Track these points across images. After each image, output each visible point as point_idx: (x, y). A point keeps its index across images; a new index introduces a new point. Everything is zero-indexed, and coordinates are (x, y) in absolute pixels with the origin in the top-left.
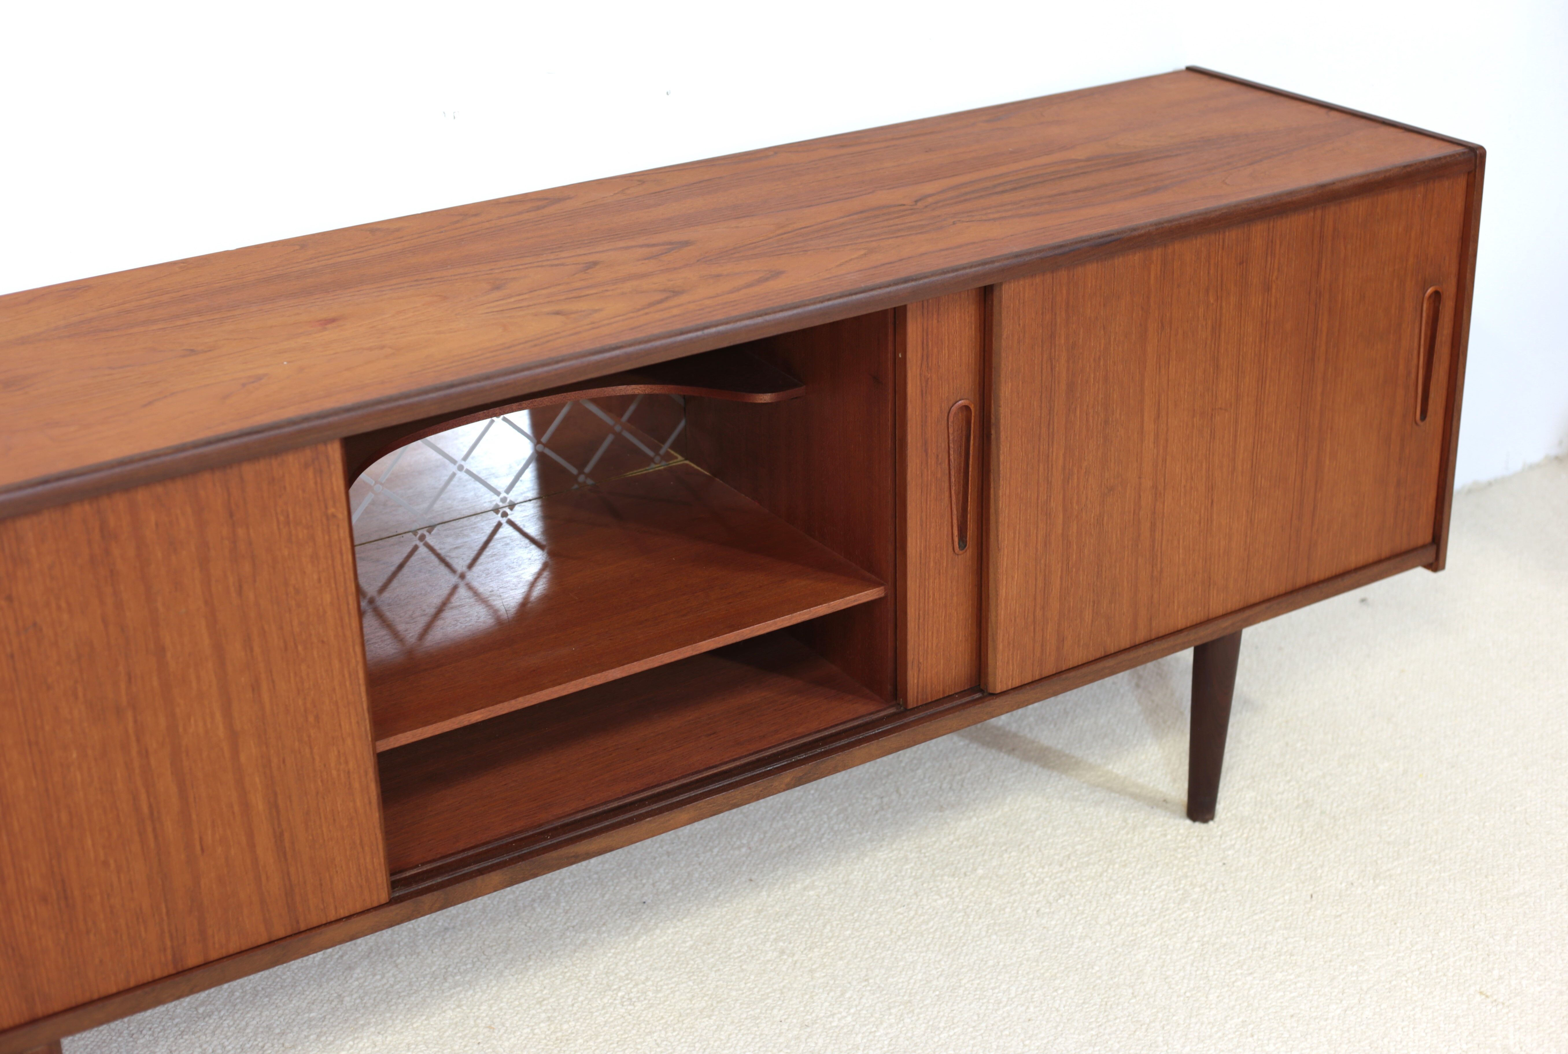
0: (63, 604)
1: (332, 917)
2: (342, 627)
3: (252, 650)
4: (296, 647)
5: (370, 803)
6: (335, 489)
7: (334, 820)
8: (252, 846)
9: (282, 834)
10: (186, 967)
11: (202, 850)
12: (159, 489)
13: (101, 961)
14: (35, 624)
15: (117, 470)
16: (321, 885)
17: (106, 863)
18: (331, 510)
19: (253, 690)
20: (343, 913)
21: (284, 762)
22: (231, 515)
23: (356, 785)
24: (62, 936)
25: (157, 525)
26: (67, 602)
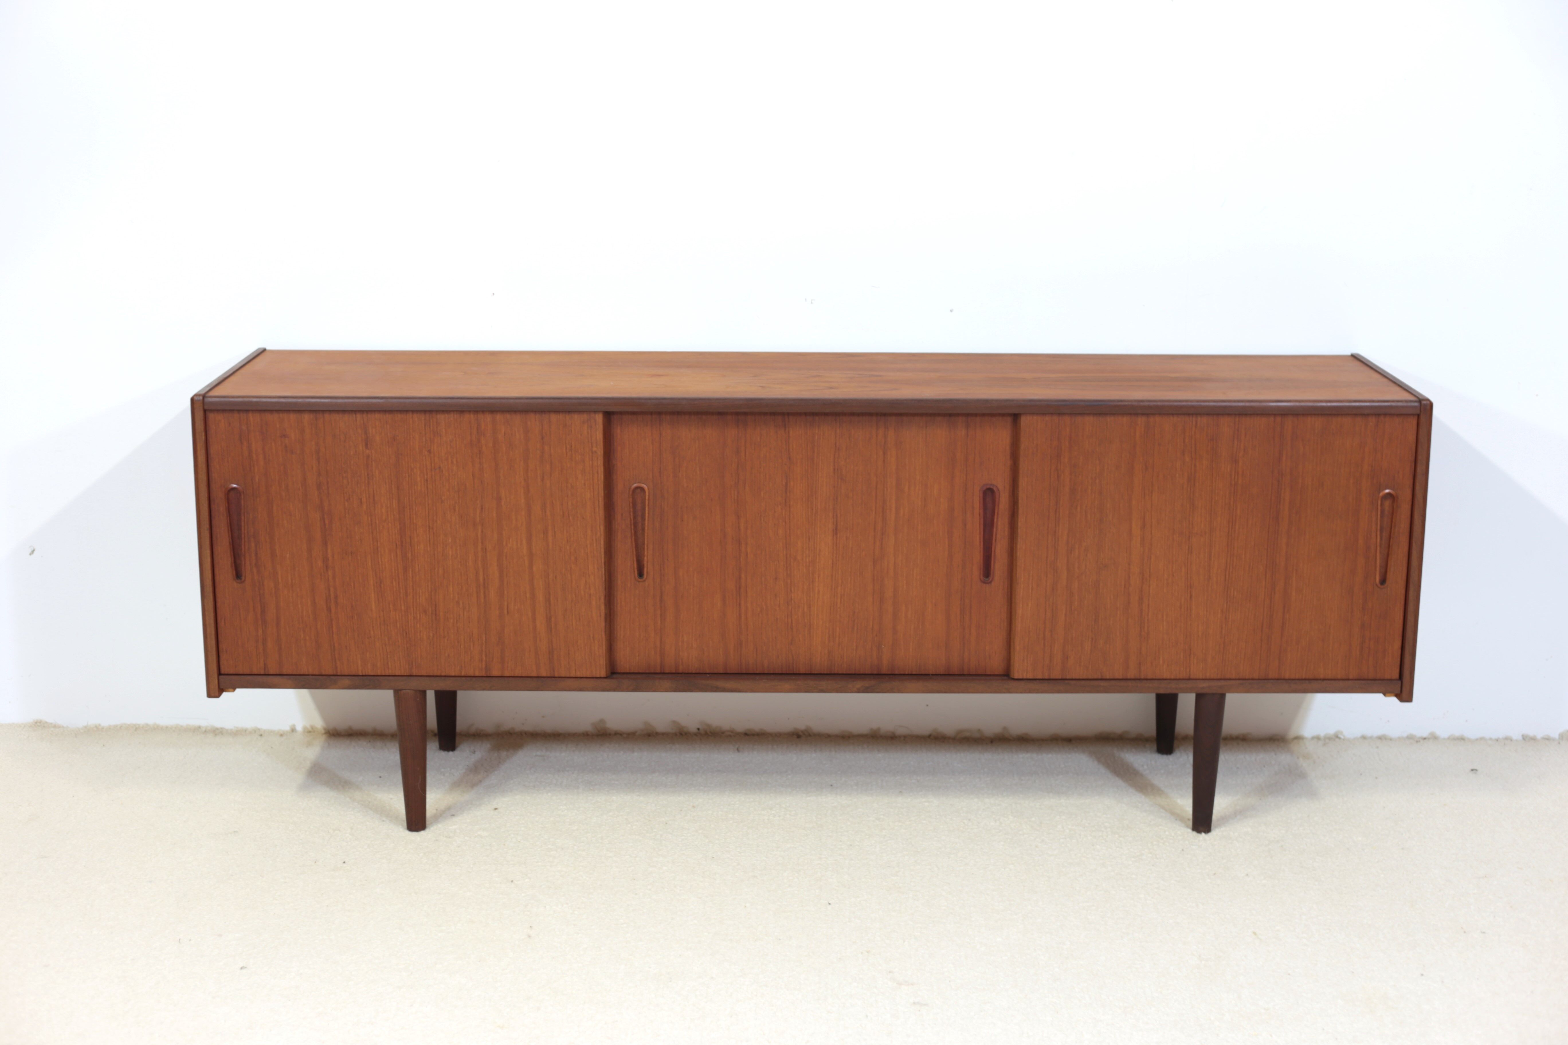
0: (455, 462)
1: (572, 675)
2: (595, 513)
3: (545, 512)
4: (569, 517)
5: (600, 616)
6: (598, 438)
7: (580, 619)
8: (534, 619)
9: (550, 618)
10: (492, 675)
11: (508, 612)
12: (508, 416)
13: (449, 655)
14: (440, 468)
15: (486, 401)
16: (569, 654)
17: (458, 603)
18: (594, 449)
19: (544, 533)
20: (579, 675)
21: (556, 577)
22: (542, 438)
23: (594, 603)
24: (431, 635)
25: (505, 433)
26: (457, 461)
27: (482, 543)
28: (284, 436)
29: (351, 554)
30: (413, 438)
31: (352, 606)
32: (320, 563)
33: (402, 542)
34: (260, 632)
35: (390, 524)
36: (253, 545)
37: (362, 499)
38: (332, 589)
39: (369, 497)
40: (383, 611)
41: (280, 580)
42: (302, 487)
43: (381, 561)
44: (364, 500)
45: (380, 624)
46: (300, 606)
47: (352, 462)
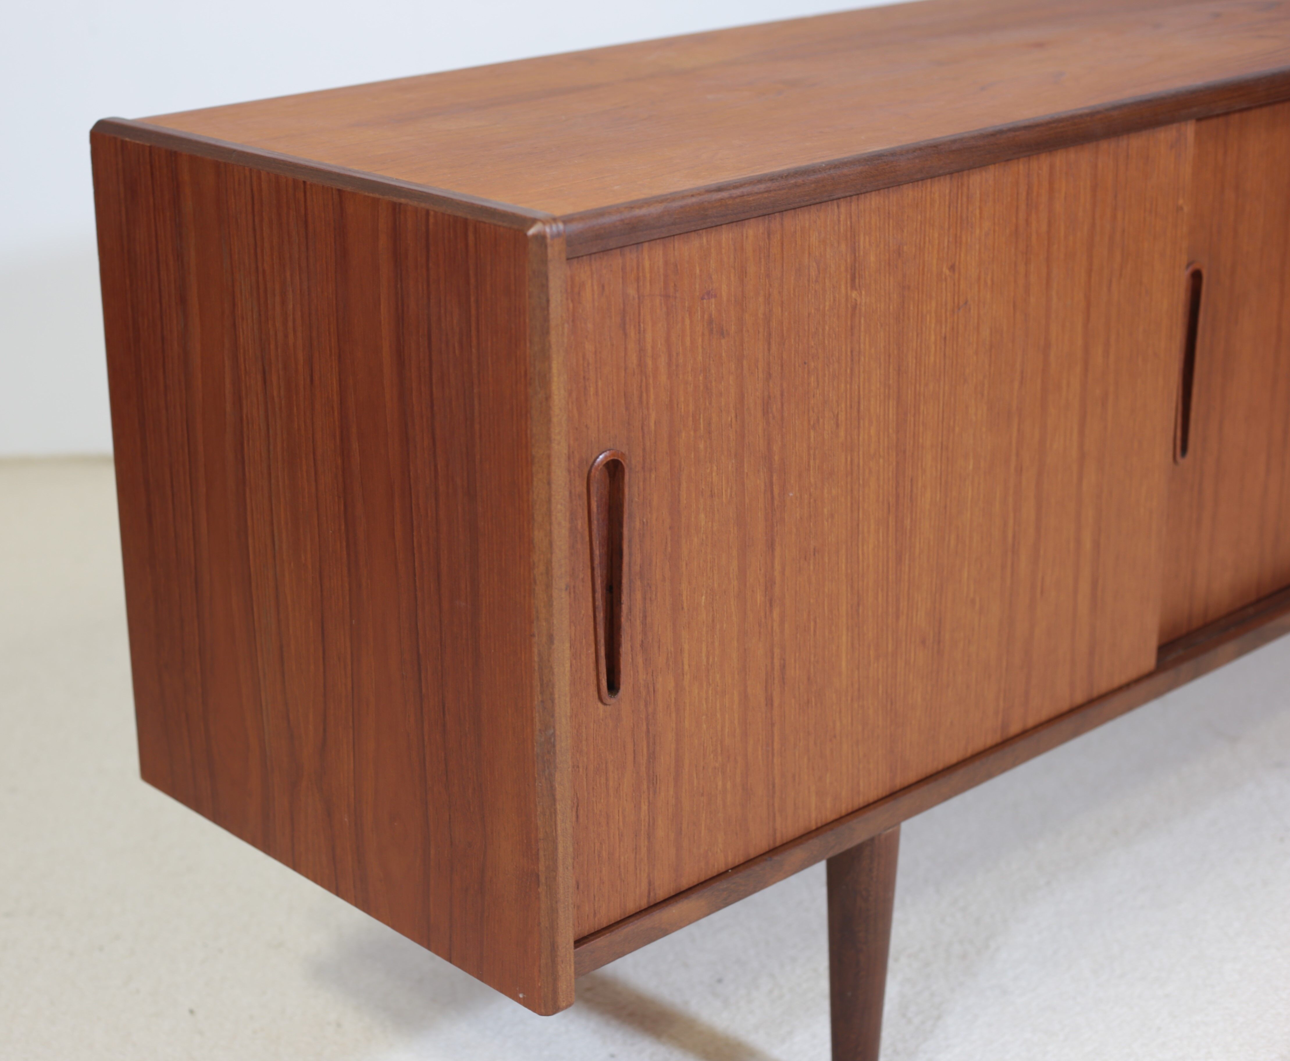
1: (1117, 684)
3: (1108, 357)
4: (1138, 357)
8: (1076, 592)
9: (1097, 580)
10: (1008, 736)
11: (1042, 592)
14: (966, 302)
16: (1114, 644)
17: (973, 601)
19: (1103, 404)
20: (1124, 680)
21: (1111, 493)
22: (1116, 195)
24: (930, 688)
26: (992, 280)
27: (1018, 455)
28: (709, 294)
29: (814, 555)
30: (929, 241)
31: (809, 679)
32: (759, 597)
33: (897, 496)
34: (644, 807)
35: (881, 460)
36: (639, 596)
37: (840, 416)
38: (777, 651)
39: (851, 407)
40: (858, 669)
41: (686, 667)
42: (736, 416)
43: (863, 554)
44: (842, 417)
45: (852, 700)
46: (719, 715)
47: (827, 328)
